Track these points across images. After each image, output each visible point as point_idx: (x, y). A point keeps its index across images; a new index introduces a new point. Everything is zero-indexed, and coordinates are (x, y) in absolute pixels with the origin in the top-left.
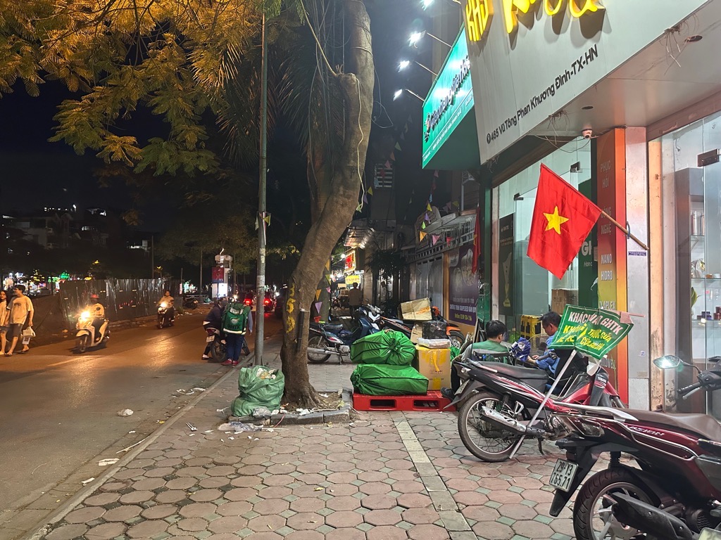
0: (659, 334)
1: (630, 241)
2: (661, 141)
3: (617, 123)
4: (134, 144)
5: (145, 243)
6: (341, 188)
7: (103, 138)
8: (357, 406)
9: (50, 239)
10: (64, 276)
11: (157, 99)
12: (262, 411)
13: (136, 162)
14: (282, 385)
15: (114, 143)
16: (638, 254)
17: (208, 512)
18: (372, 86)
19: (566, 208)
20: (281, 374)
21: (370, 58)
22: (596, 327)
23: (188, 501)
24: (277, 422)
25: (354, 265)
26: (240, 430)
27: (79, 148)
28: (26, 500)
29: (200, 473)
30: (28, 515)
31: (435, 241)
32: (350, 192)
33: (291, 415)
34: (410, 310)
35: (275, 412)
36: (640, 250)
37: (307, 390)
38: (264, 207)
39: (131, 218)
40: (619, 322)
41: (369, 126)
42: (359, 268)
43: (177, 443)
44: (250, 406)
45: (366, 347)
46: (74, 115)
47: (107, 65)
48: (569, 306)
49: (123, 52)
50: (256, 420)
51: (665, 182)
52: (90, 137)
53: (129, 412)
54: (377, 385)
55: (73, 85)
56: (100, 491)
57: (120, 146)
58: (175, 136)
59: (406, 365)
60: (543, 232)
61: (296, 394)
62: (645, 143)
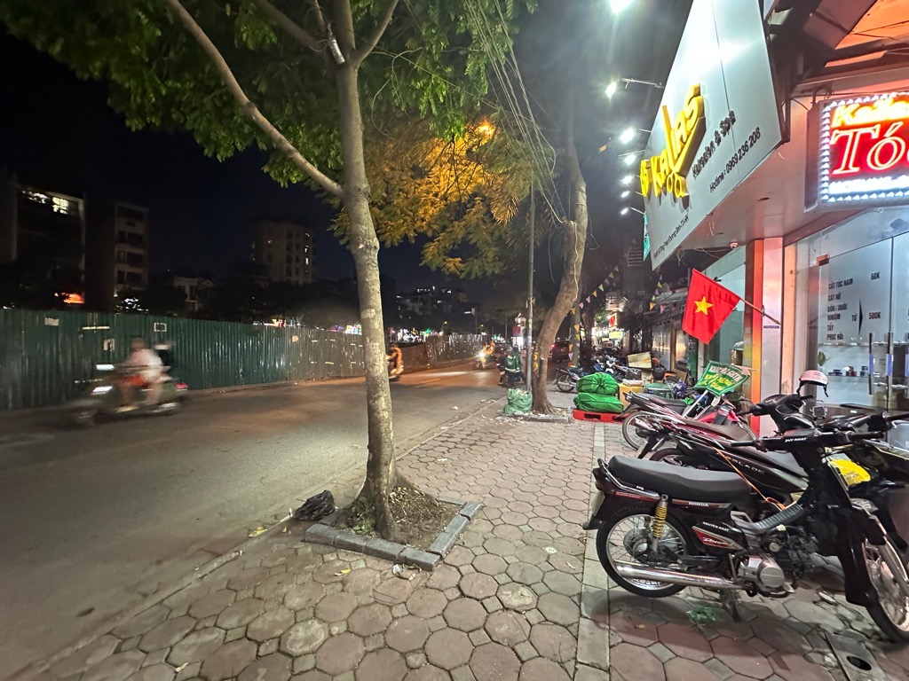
0: (790, 384)
1: (765, 319)
2: (796, 246)
3: (757, 236)
4: (460, 262)
5: (473, 310)
6: (566, 288)
7: (444, 260)
8: (576, 416)
9: (421, 309)
10: (428, 331)
11: (471, 236)
12: (520, 413)
13: (462, 272)
14: (530, 400)
15: (450, 262)
16: (772, 327)
17: (482, 449)
18: (586, 226)
19: (712, 298)
20: (530, 394)
21: (585, 209)
22: (724, 376)
23: (475, 444)
24: (526, 419)
25: (616, 324)
26: (507, 420)
27: (433, 268)
28: (412, 437)
29: (483, 436)
30: (413, 442)
31: (662, 310)
32: (571, 290)
33: (535, 416)
34: (635, 360)
35: (527, 414)
36: (775, 324)
37: (545, 404)
38: (531, 294)
39: (463, 297)
40: (740, 373)
41: (583, 250)
42: (619, 326)
43: (475, 422)
44: (513, 409)
45: (584, 382)
46: (431, 250)
47: (446, 222)
48: (711, 362)
49: (454, 214)
50: (516, 417)
51: (799, 276)
52: (438, 261)
53: (456, 408)
54: (588, 405)
55: (430, 234)
56: (440, 436)
57: (453, 264)
58: (481, 255)
59: (611, 394)
60: (694, 314)
61: (539, 405)
62: (781, 249)
